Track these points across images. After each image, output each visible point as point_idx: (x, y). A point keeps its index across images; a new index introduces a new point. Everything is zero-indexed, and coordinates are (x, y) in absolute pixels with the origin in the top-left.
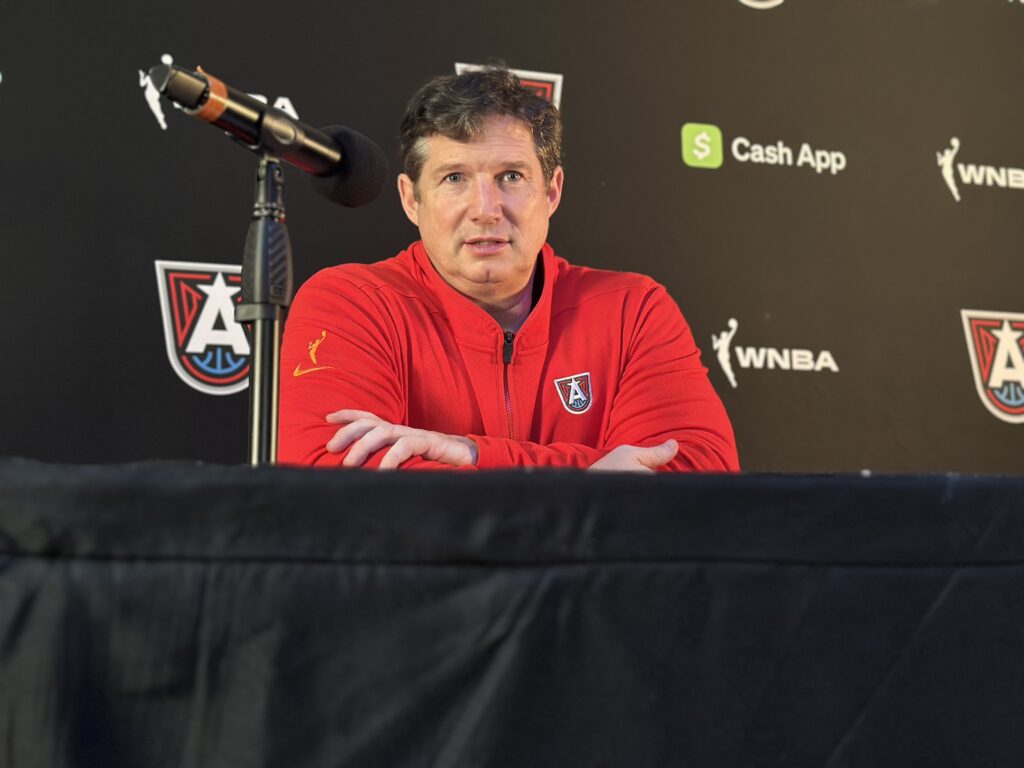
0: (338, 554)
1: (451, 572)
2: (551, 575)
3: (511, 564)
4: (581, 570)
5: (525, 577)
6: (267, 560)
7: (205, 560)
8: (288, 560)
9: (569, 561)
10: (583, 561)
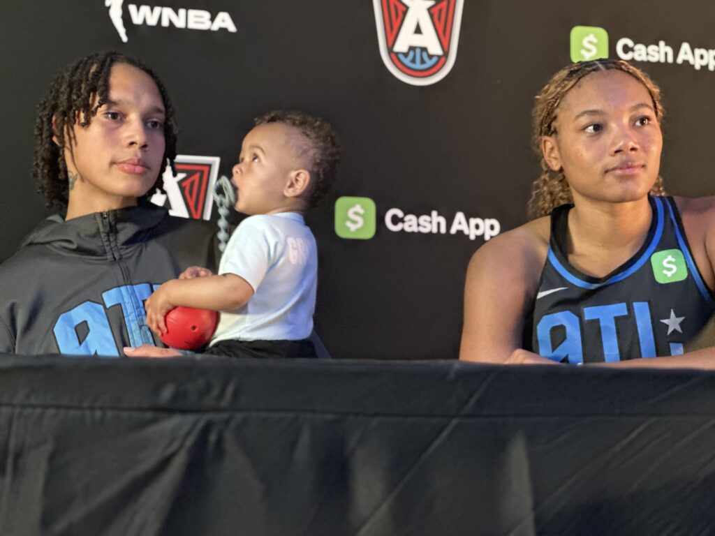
0: (86, 404)
1: (149, 415)
2: (205, 418)
3: (184, 411)
4: (225, 416)
5: (189, 419)
6: (46, 407)
7: (13, 406)
8: (58, 407)
9: (217, 410)
10: (224, 410)
